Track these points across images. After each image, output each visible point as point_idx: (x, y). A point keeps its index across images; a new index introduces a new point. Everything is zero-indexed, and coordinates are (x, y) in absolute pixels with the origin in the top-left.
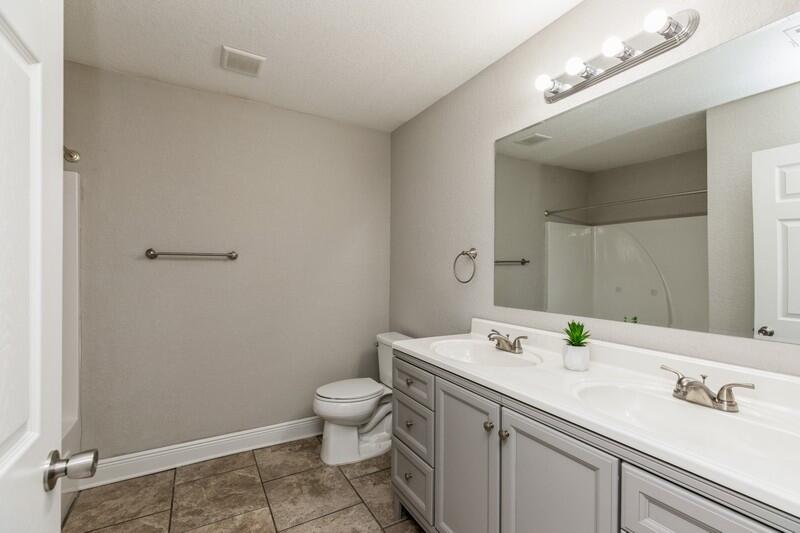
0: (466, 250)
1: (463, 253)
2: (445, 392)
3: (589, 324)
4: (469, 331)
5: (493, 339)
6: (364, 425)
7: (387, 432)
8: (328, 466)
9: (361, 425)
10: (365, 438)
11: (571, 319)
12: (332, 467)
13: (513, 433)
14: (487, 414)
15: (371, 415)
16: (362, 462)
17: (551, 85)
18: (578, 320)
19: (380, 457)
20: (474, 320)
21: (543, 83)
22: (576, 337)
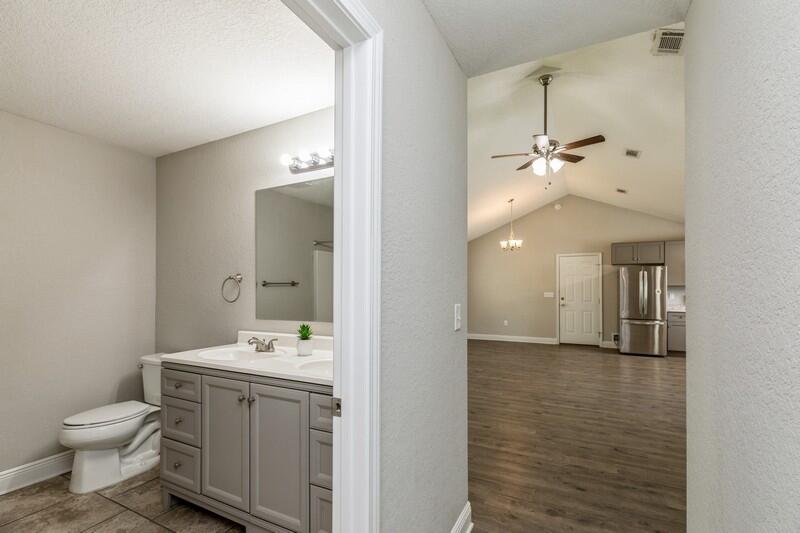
0: (233, 275)
1: (230, 278)
2: (210, 385)
3: (313, 326)
4: (236, 342)
5: (251, 344)
6: (126, 446)
7: (154, 448)
8: (81, 495)
9: (122, 445)
10: (127, 460)
11: (301, 323)
12: (86, 494)
13: (257, 397)
14: (240, 391)
15: (134, 435)
16: (125, 481)
17: (292, 162)
18: (306, 323)
19: (146, 472)
20: (240, 332)
21: (286, 160)
22: (305, 335)
